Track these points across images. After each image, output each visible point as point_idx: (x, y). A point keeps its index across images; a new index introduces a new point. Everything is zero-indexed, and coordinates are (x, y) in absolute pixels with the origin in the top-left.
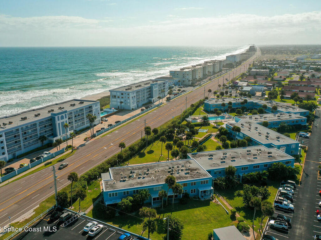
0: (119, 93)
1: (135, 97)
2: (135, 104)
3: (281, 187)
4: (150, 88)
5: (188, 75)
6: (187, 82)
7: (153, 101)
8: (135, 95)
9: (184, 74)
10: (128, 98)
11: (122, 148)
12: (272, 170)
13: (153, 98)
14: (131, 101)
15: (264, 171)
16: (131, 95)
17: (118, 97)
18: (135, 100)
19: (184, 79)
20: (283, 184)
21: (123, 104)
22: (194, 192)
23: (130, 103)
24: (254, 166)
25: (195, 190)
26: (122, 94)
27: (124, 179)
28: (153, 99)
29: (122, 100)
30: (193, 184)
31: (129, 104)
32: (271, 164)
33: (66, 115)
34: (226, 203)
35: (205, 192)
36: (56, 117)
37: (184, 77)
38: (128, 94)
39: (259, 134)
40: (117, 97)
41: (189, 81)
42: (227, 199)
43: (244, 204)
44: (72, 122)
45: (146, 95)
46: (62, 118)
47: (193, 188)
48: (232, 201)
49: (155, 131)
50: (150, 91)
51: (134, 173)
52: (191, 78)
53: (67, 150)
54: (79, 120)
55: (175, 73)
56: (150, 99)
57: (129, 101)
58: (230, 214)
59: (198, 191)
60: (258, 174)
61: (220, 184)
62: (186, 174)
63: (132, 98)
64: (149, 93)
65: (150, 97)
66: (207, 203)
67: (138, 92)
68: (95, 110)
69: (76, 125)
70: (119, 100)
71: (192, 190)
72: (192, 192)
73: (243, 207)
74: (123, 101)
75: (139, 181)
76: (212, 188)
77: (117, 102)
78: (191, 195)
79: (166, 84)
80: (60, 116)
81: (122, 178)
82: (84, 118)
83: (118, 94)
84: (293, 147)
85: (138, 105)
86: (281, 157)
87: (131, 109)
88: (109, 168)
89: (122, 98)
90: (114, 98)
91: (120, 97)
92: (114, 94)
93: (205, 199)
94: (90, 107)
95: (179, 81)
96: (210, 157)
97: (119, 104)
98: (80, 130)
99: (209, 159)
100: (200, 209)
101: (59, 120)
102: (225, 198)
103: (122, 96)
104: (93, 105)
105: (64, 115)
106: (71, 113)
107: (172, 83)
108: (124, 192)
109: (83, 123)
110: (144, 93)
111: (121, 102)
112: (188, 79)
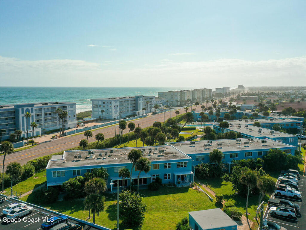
1: (117, 106)
2: (118, 114)
5: (176, 96)
6: (175, 103)
7: (138, 114)
8: (118, 104)
9: (172, 95)
10: (110, 106)
11: (87, 137)
12: (268, 158)
13: (137, 110)
14: (114, 110)
15: (259, 159)
16: (113, 104)
17: (100, 106)
18: (118, 109)
19: (172, 100)
20: (283, 174)
21: (104, 113)
22: (169, 178)
23: (111, 112)
24: (246, 153)
25: (169, 175)
26: (104, 103)
27: (79, 159)
28: (138, 112)
29: (104, 109)
30: (168, 165)
31: (111, 114)
32: (267, 152)
33: (32, 109)
34: (209, 191)
36: (20, 109)
37: (172, 98)
38: (110, 103)
39: (250, 131)
40: (98, 106)
41: (178, 101)
42: (211, 187)
43: (234, 191)
44: (41, 120)
45: (131, 107)
46: (28, 111)
47: (168, 172)
48: (217, 189)
49: (131, 125)
50: (134, 103)
51: (93, 153)
52: (179, 99)
53: (28, 145)
54: (51, 119)
55: (163, 94)
56: (134, 111)
57: (110, 110)
58: (215, 201)
59: (174, 176)
60: (250, 162)
61: (203, 170)
62: (158, 156)
63: (115, 106)
64: (133, 105)
65: (135, 110)
66: (185, 190)
67: (121, 102)
68: (70, 112)
69: (46, 124)
70: (100, 110)
71: (166, 175)
72: (166, 178)
73: (233, 195)
74: (105, 111)
75: (97, 161)
76: (192, 173)
77: (98, 111)
78: (164, 181)
79: (152, 100)
80: (25, 109)
81: (76, 157)
82: (55, 118)
83: (100, 103)
84: (291, 142)
85: (120, 116)
86: (277, 145)
87: (113, 119)
88: (65, 151)
89: (104, 107)
90: (96, 107)
91: (102, 106)
92: (96, 103)
93: (182, 186)
94: (65, 107)
95: (167, 101)
96: (192, 145)
97: (100, 113)
98: (50, 131)
99: (190, 147)
101: (23, 113)
102: (209, 186)
103: (104, 105)
104: (68, 106)
105: (30, 108)
106: (40, 110)
107: (159, 102)
108: (75, 171)
109: (55, 123)
110: (128, 104)
111: (103, 111)
112: (176, 100)
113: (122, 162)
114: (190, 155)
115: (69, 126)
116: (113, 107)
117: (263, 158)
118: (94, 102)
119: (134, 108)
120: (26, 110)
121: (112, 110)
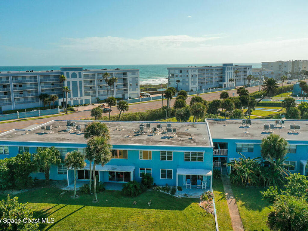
0: (177, 70)
1: (196, 75)
2: (197, 85)
4: (222, 70)
5: (285, 66)
7: (225, 86)
8: (197, 73)
9: (280, 66)
10: (187, 76)
14: (191, 80)
16: (191, 73)
17: (177, 76)
18: (197, 79)
19: (280, 72)
23: (188, 82)
25: (170, 172)
26: (181, 72)
28: (224, 83)
29: (181, 80)
30: (167, 156)
31: (187, 84)
33: (80, 74)
34: (234, 216)
35: (195, 179)
36: (65, 73)
37: (280, 69)
38: (187, 72)
40: (175, 76)
41: (287, 73)
42: (244, 205)
44: (94, 87)
45: (216, 77)
46: (74, 76)
50: (222, 73)
52: (289, 71)
56: (220, 83)
57: (187, 80)
63: (192, 76)
64: (220, 76)
65: (221, 81)
68: (131, 80)
70: (177, 79)
71: (163, 171)
72: (163, 176)
75: (66, 136)
76: (210, 173)
77: (175, 82)
79: (248, 70)
83: (177, 72)
85: (201, 87)
87: (190, 91)
89: (181, 76)
90: (172, 77)
91: (179, 76)
94: (124, 74)
95: (272, 73)
96: (243, 125)
97: (176, 84)
98: (104, 100)
101: (68, 77)
103: (181, 74)
104: (128, 73)
105: (77, 73)
106: (93, 75)
111: (178, 81)
112: (285, 72)
115: (130, 95)
116: (190, 76)
118: (171, 71)
119: (220, 79)
120: (72, 74)
121: (189, 80)
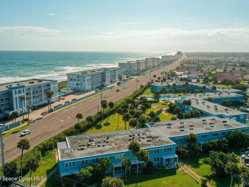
0: (75, 76)
1: (90, 80)
2: (90, 86)
3: (243, 154)
4: (103, 73)
5: (134, 66)
6: (133, 72)
7: (106, 85)
8: (90, 78)
9: (130, 66)
10: (84, 80)
11: (79, 119)
12: (231, 138)
13: (105, 82)
14: (87, 83)
15: (224, 139)
16: (87, 78)
17: (75, 80)
18: (90, 82)
19: (130, 70)
20: (244, 151)
21: (79, 86)
22: (158, 160)
23: (85, 85)
24: (213, 134)
25: (158, 158)
26: (78, 77)
27: (83, 148)
29: (79, 83)
30: (157, 151)
31: (84, 86)
32: (229, 132)
33: (23, 90)
34: (192, 172)
35: (168, 160)
36: (14, 91)
37: (130, 68)
38: (84, 77)
39: (207, 107)
40: (73, 80)
41: (135, 71)
42: (192, 167)
43: (212, 172)
44: (30, 98)
45: (100, 79)
46: (20, 92)
47: (157, 156)
48: (198, 169)
49: (111, 105)
50: (103, 76)
51: (93, 141)
52: (136, 69)
53: (24, 123)
54: (37, 96)
55: (122, 65)
56: (103, 83)
57: (84, 83)
58: (200, 183)
59: (162, 159)
60: (218, 142)
61: (183, 151)
62: (148, 141)
63: (87, 80)
64: (102, 78)
65: (103, 81)
66: (172, 172)
67: (92, 76)
68: (53, 88)
69: (34, 100)
70: (75, 83)
71: (155, 159)
72: (155, 161)
73: (212, 175)
74: (79, 84)
75: (99, 149)
76: (176, 156)
77: (74, 84)
78: (155, 164)
79: (116, 72)
80: (17, 90)
81: (80, 146)
82: (42, 95)
83: (75, 77)
84: (242, 118)
85: (92, 87)
86: (236, 125)
87: (86, 91)
88: (66, 137)
89: (79, 80)
90: (71, 81)
91: (77, 80)
92: (71, 77)
93: (169, 168)
94: (48, 85)
95: (127, 71)
96: (168, 126)
97: (75, 86)
98: (38, 106)
99: (167, 128)
100: (167, 178)
101: (16, 94)
102: (189, 166)
103: (79, 79)
104: (51, 84)
105: (21, 89)
106: (29, 89)
107: (121, 72)
108: (83, 162)
109: (41, 99)
110: (98, 77)
111: (78, 84)
112: (133, 70)
113: (120, 150)
114: (171, 139)
115: (52, 100)
116: (86, 80)
117: (226, 137)
118: (70, 76)
120: (19, 90)
121: (85, 83)
